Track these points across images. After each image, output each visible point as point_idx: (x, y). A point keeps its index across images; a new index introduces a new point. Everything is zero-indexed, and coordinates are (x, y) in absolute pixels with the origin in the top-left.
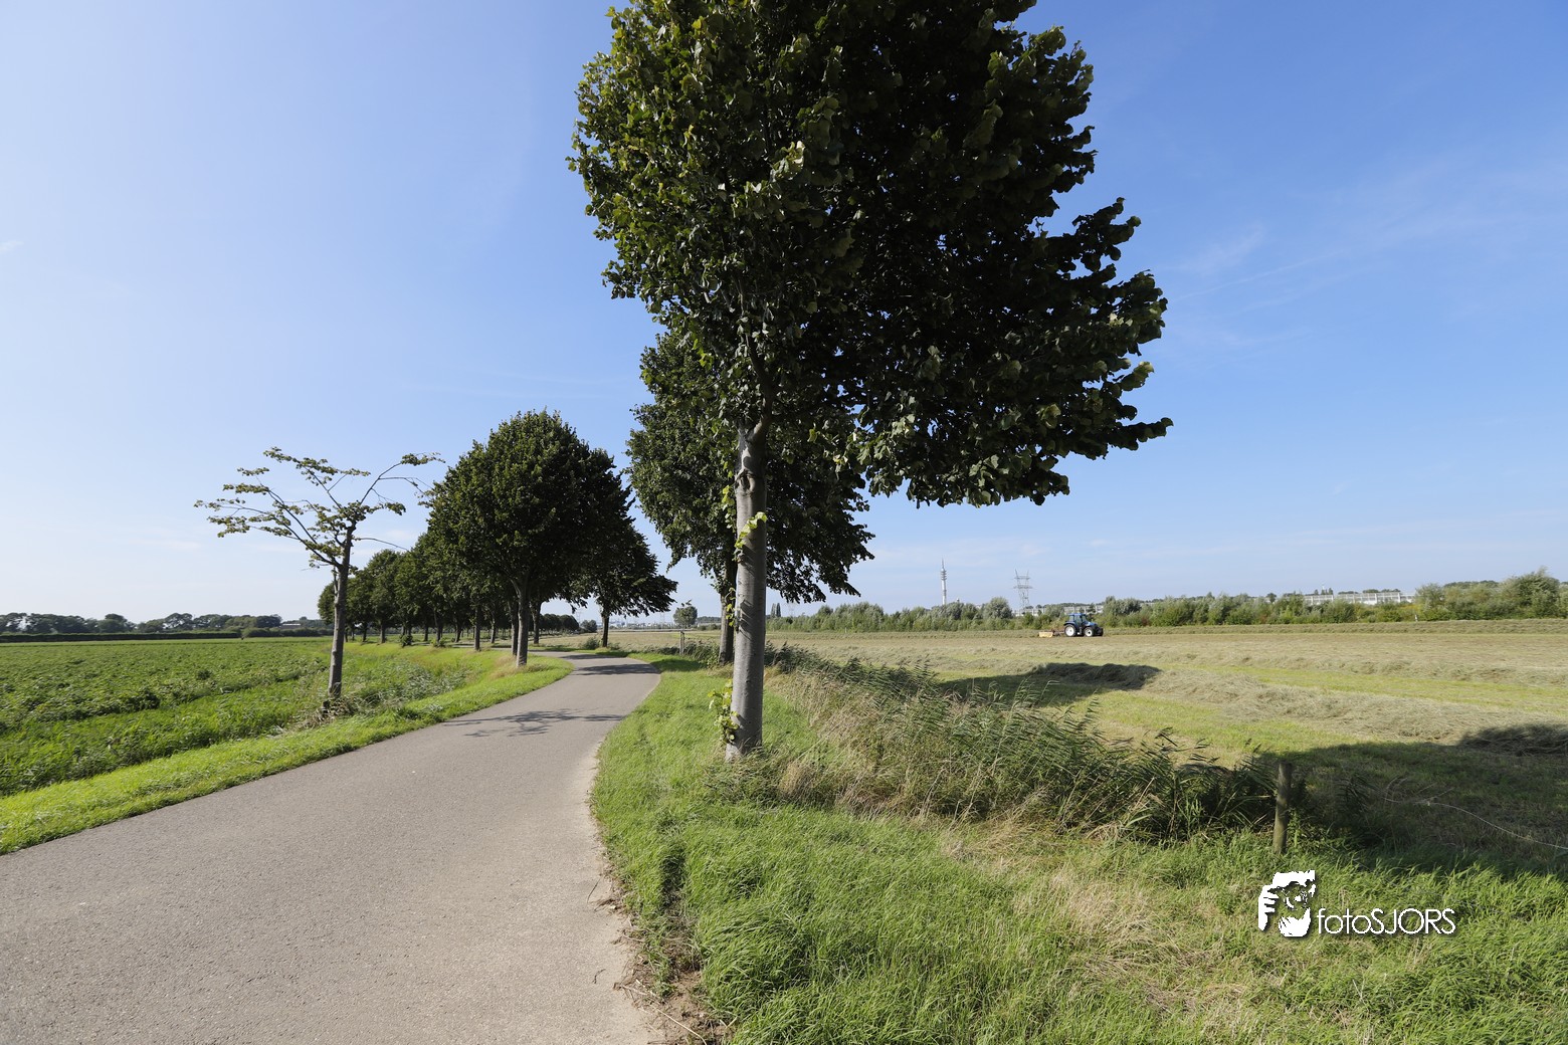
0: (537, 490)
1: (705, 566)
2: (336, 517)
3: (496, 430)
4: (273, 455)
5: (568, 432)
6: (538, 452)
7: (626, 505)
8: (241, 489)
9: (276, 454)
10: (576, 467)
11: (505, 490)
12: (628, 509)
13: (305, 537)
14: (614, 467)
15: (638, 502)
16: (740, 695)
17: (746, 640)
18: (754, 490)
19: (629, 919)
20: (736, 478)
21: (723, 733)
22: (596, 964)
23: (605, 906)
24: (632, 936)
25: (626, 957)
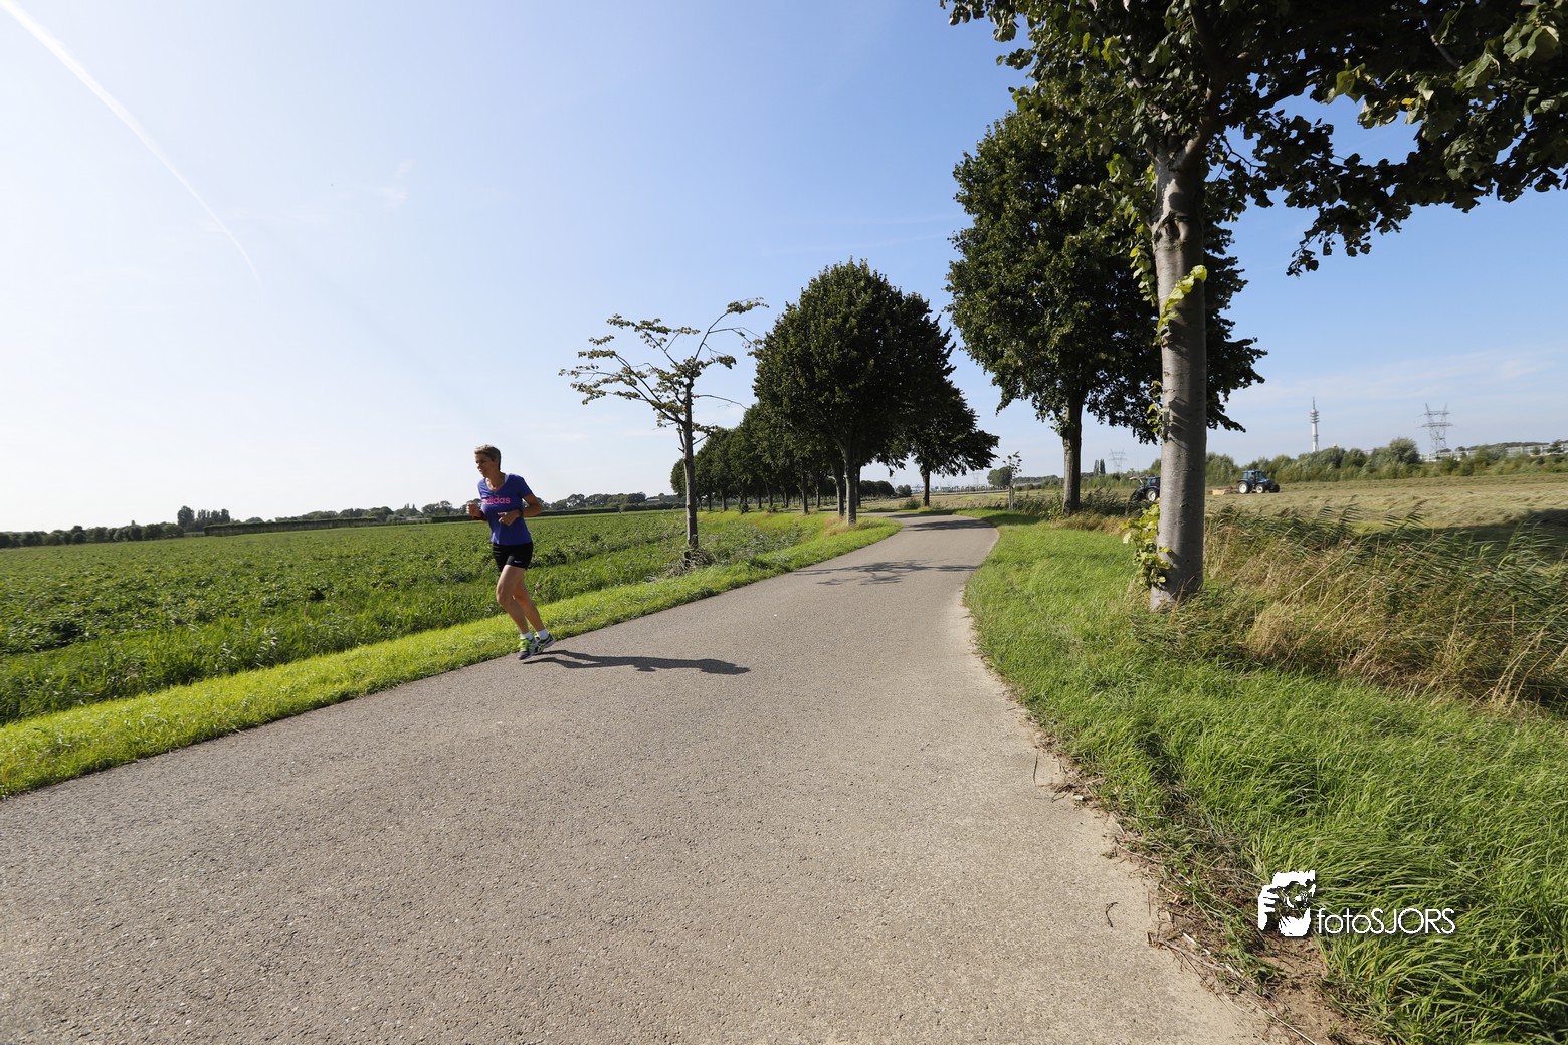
0: (853, 344)
1: (1042, 408)
2: (675, 375)
3: (806, 288)
4: (615, 322)
5: (878, 280)
6: (851, 303)
7: (945, 351)
8: (593, 354)
9: (617, 321)
10: (891, 315)
11: (823, 347)
12: (948, 355)
13: (652, 397)
14: (930, 312)
15: (961, 343)
16: (1172, 524)
17: (1179, 451)
18: (1187, 238)
19: (1112, 819)
20: (1154, 228)
21: (1144, 574)
22: (1097, 890)
23: (1064, 793)
24: (1135, 850)
25: (1140, 886)
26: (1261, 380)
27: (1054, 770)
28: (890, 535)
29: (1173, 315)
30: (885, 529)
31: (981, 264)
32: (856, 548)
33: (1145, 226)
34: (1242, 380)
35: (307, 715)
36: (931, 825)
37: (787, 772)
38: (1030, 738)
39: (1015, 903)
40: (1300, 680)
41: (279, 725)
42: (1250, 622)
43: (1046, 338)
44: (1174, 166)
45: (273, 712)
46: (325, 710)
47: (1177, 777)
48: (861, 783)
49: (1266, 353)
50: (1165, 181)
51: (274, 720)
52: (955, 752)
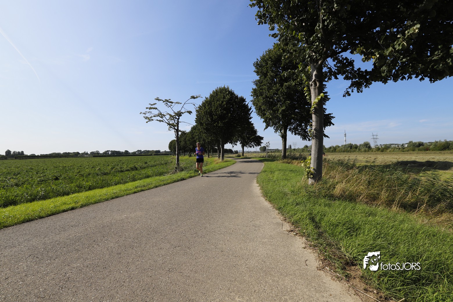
0: (225, 109)
1: (276, 130)
2: (174, 116)
3: (211, 93)
4: (157, 99)
5: (232, 92)
6: (224, 98)
7: (250, 113)
8: (150, 108)
9: (158, 99)
10: (235, 102)
11: (216, 110)
12: (251, 114)
13: (167, 122)
14: (246, 101)
15: (254, 110)
16: (315, 161)
17: (316, 142)
18: (319, 86)
19: (304, 239)
20: (311, 83)
21: (307, 175)
22: (302, 257)
23: (291, 232)
24: (311, 246)
25: (313, 255)
26: (333, 125)
27: (287, 226)
28: (233, 164)
29: (315, 106)
30: (232, 162)
31: (261, 89)
32: (224, 167)
33: (308, 82)
34: (329, 124)
35: (61, 214)
36: (256, 241)
37: (214, 228)
38: (280, 218)
39: (281, 261)
40: (347, 203)
41: (51, 217)
42: (335, 188)
43: (278, 110)
44: (316, 67)
45: (49, 213)
46: (67, 212)
47: (320, 227)
48: (235, 230)
49: (335, 117)
50: (313, 71)
51: (50, 215)
52: (260, 222)
